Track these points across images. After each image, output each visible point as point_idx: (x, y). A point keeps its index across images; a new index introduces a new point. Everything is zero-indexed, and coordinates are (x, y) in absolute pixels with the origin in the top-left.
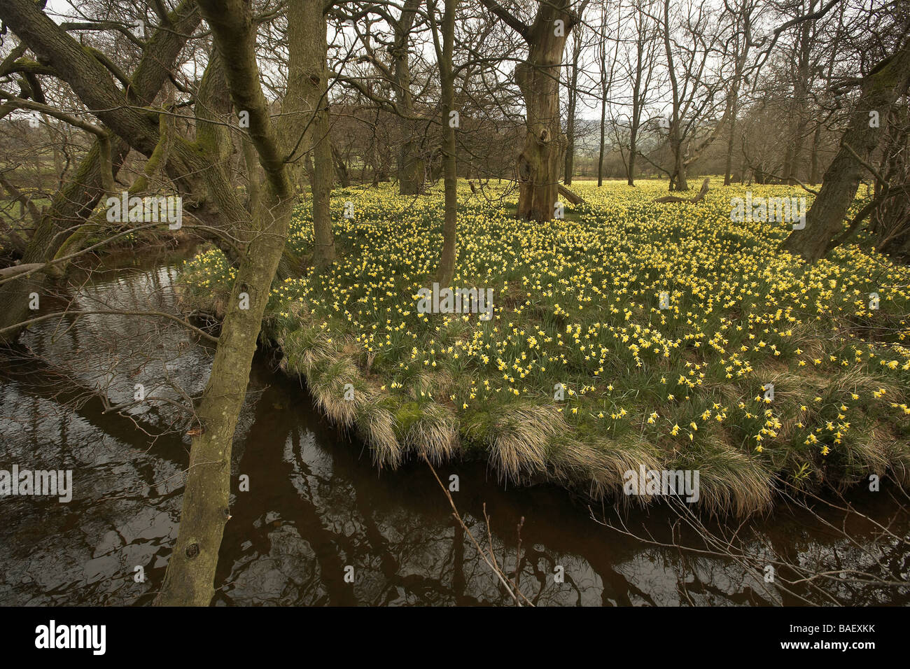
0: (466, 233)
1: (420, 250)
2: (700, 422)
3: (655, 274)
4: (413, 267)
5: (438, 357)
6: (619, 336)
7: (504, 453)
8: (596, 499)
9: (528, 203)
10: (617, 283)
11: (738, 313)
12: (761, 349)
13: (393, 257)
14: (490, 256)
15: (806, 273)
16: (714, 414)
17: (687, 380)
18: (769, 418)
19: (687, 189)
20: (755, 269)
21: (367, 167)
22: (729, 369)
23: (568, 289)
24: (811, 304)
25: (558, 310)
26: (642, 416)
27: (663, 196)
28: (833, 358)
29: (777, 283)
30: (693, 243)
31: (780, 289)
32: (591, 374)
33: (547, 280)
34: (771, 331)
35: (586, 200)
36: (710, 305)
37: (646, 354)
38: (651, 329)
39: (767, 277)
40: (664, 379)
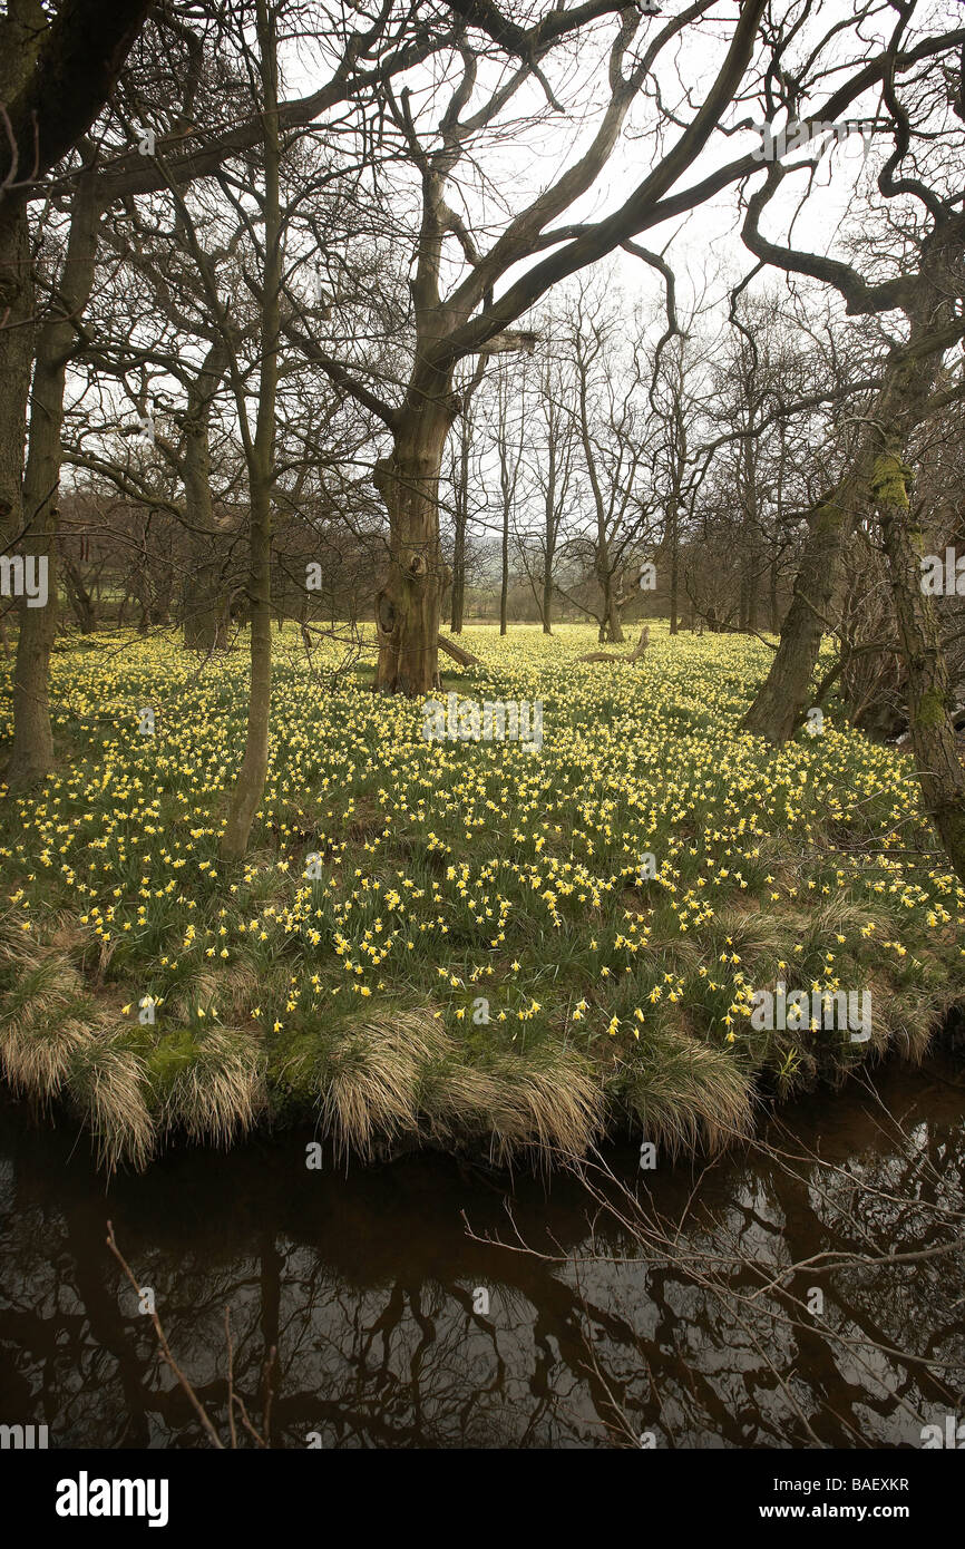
0: (291, 717)
1: (211, 748)
2: (649, 1008)
3: (577, 774)
4: (195, 779)
5: (234, 938)
6: (527, 879)
7: (344, 1107)
8: (500, 1165)
9: (392, 665)
10: (522, 794)
11: (690, 827)
12: (724, 880)
13: (162, 762)
14: (327, 756)
15: (772, 763)
16: (665, 993)
17: (627, 942)
18: (740, 987)
19: (622, 640)
20: (709, 761)
21: (131, 599)
22: (683, 915)
23: (449, 806)
24: (779, 806)
25: (434, 842)
26: (566, 1007)
27: (592, 650)
28: (812, 884)
29: (737, 781)
30: (630, 725)
31: (741, 789)
32: (486, 945)
33: (417, 792)
34: (734, 852)
35: (481, 658)
36: (654, 819)
37: (568, 904)
38: (574, 863)
39: (724, 772)
40: (594, 943)
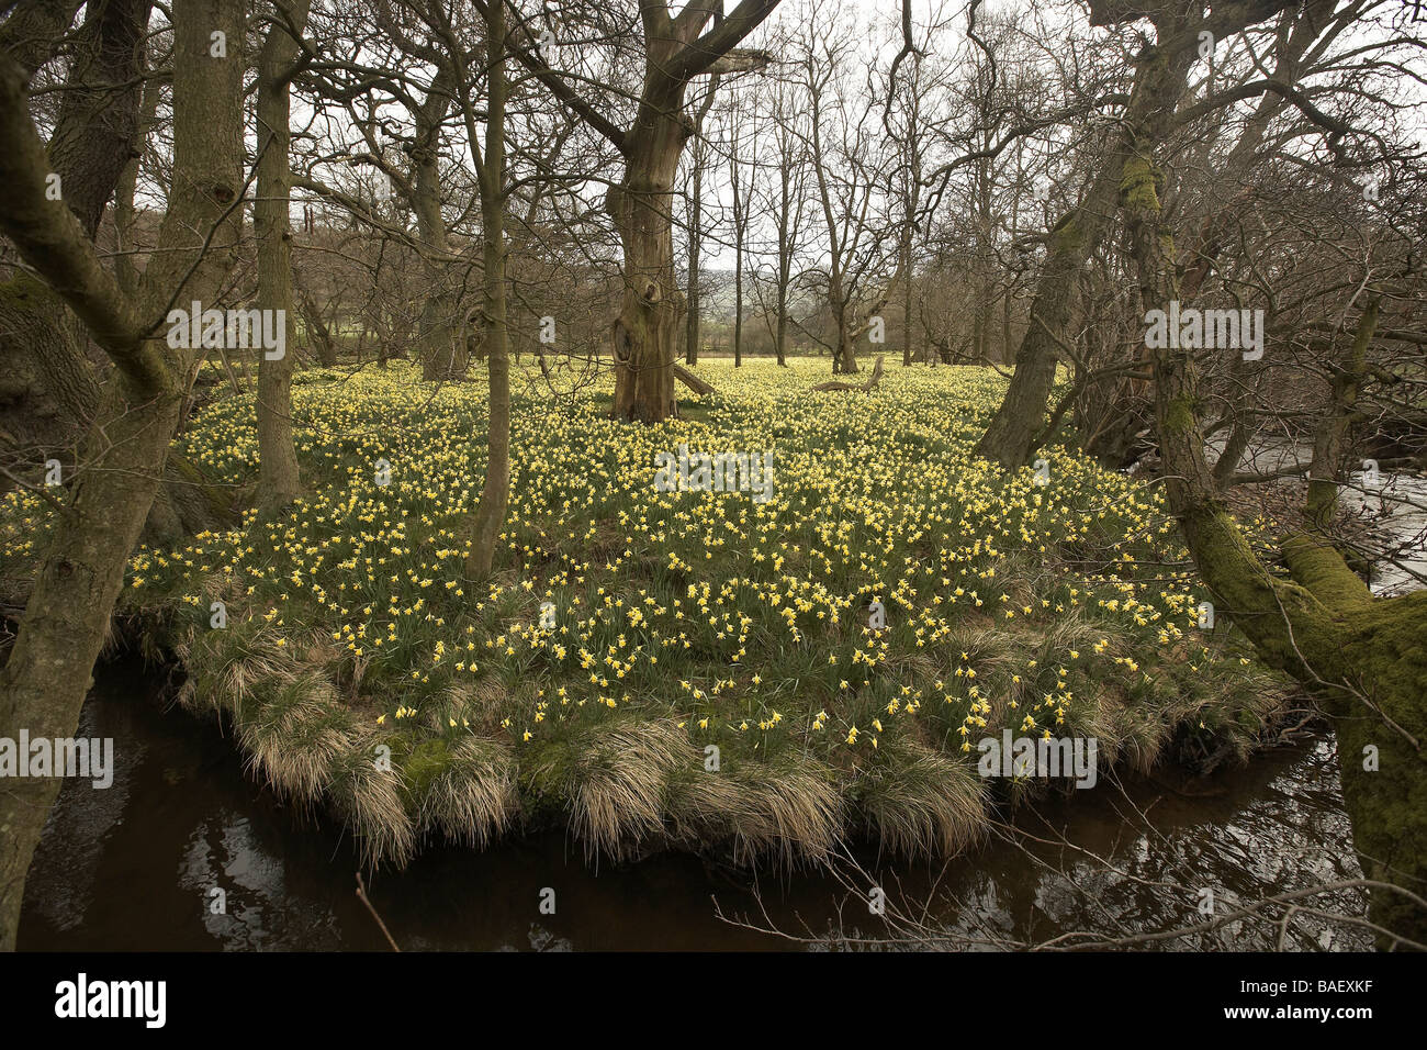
0: (531, 443)
1: (453, 473)
2: (886, 719)
3: (814, 497)
4: (439, 503)
5: (482, 654)
6: (767, 597)
7: (593, 810)
8: (744, 865)
9: (629, 393)
10: (761, 515)
11: (926, 548)
12: (959, 598)
13: (405, 486)
14: (568, 480)
15: (1007, 486)
16: (903, 704)
17: (865, 656)
18: (975, 700)
19: (856, 371)
20: (944, 484)
21: (369, 334)
22: (920, 632)
23: (689, 527)
24: (1015, 527)
25: (675, 561)
26: (806, 718)
27: (826, 381)
28: (1046, 603)
29: (972, 503)
30: (865, 450)
31: (977, 511)
32: (727, 660)
33: (656, 514)
34: (970, 571)
35: (717, 388)
36: (890, 540)
37: (808, 621)
38: (812, 582)
39: (960, 495)
40: (833, 658)
